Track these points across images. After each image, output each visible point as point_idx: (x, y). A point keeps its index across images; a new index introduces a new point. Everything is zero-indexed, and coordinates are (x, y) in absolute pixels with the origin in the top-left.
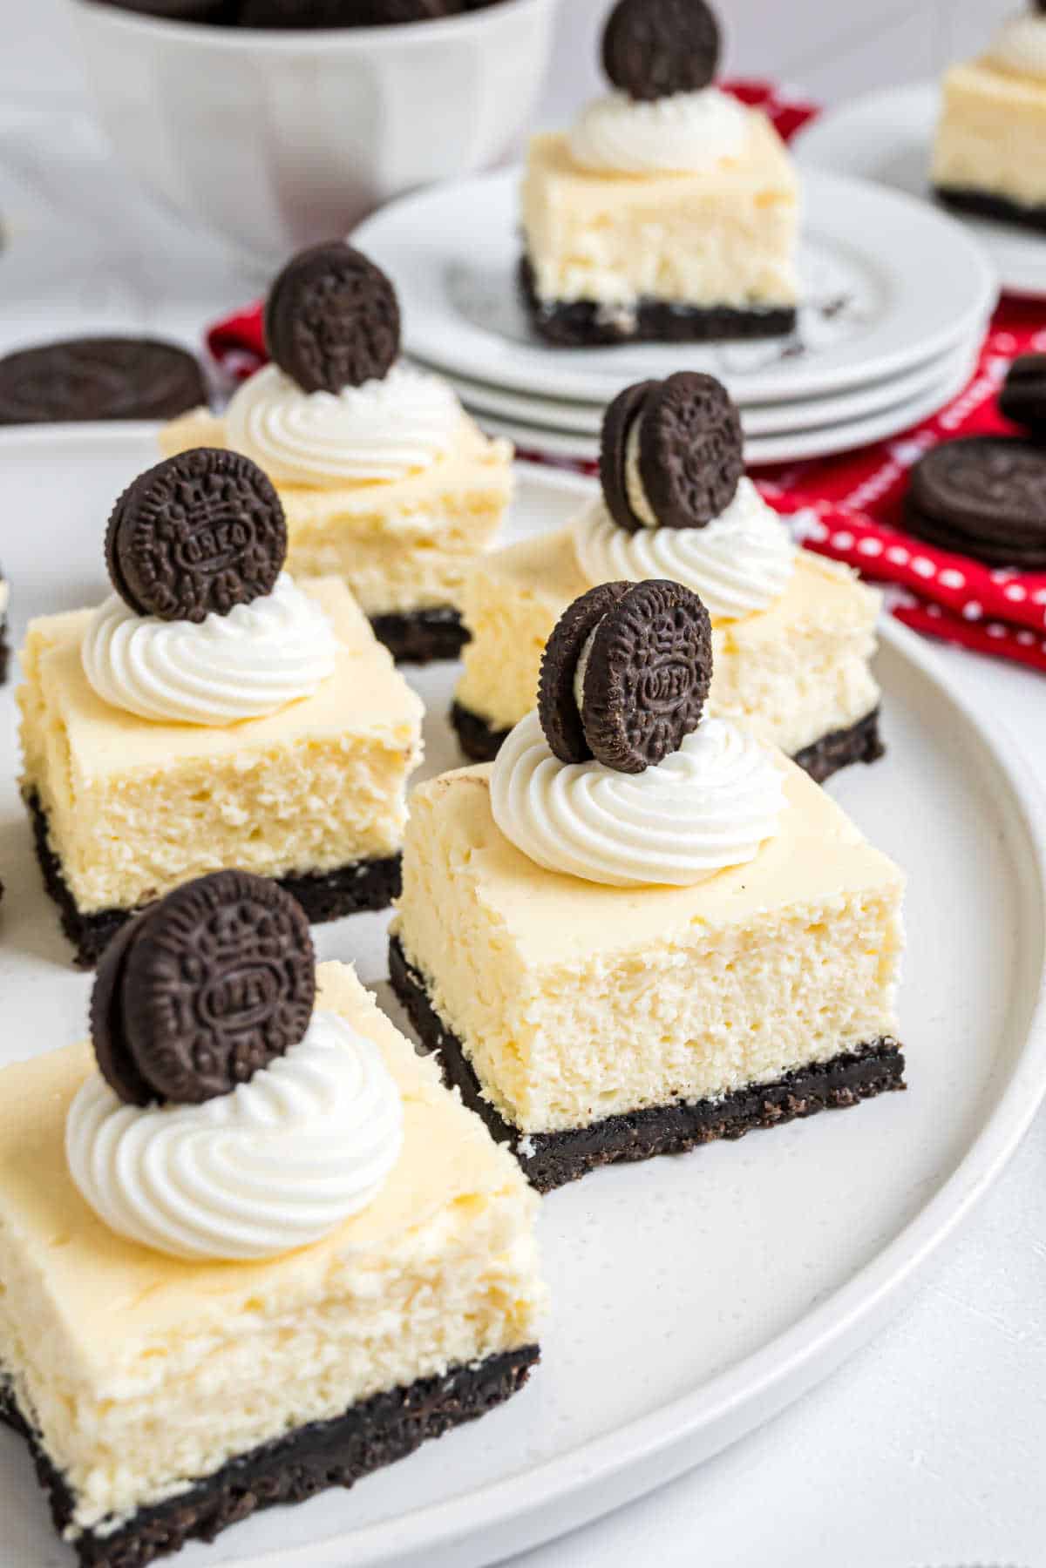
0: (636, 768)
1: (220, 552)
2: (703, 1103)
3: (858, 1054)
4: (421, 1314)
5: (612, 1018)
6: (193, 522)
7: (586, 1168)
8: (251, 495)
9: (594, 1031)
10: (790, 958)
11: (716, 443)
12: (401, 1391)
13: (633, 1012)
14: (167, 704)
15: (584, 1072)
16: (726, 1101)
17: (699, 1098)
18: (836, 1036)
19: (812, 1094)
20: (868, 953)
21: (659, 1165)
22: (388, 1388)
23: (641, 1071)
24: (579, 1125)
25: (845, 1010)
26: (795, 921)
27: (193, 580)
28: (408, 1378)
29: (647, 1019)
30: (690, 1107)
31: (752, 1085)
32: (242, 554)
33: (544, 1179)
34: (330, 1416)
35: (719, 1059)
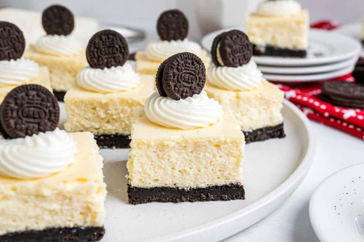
0: (177, 99)
1: (110, 54)
2: (183, 189)
3: (230, 186)
4: (66, 207)
5: (157, 159)
6: (103, 45)
7: (149, 201)
8: (119, 42)
9: (152, 161)
10: (209, 153)
11: (242, 48)
12: (60, 229)
13: (163, 158)
14: (90, 86)
15: (148, 172)
16: (190, 190)
17: (183, 188)
18: (224, 179)
19: (216, 195)
20: (233, 157)
21: (170, 204)
22: (57, 227)
23: (165, 176)
24: (147, 187)
25: (226, 172)
26: (210, 142)
27: (102, 59)
28: (63, 226)
29: (167, 161)
30: (179, 190)
31: (198, 188)
32: (115, 55)
33: (137, 200)
34: (38, 229)
35: (187, 177)
